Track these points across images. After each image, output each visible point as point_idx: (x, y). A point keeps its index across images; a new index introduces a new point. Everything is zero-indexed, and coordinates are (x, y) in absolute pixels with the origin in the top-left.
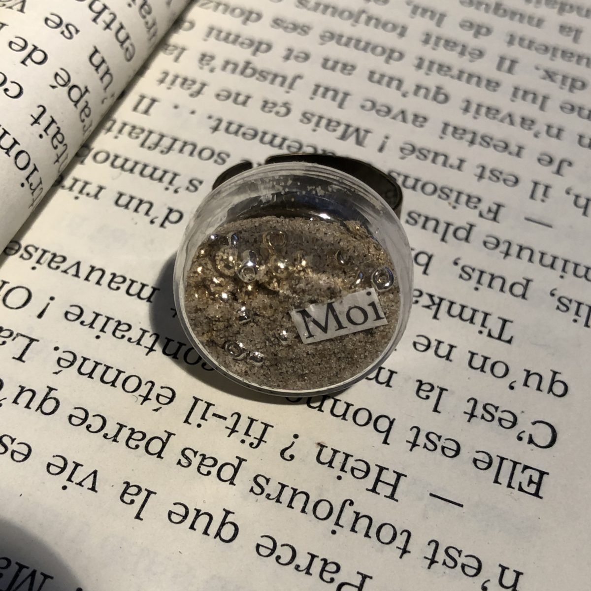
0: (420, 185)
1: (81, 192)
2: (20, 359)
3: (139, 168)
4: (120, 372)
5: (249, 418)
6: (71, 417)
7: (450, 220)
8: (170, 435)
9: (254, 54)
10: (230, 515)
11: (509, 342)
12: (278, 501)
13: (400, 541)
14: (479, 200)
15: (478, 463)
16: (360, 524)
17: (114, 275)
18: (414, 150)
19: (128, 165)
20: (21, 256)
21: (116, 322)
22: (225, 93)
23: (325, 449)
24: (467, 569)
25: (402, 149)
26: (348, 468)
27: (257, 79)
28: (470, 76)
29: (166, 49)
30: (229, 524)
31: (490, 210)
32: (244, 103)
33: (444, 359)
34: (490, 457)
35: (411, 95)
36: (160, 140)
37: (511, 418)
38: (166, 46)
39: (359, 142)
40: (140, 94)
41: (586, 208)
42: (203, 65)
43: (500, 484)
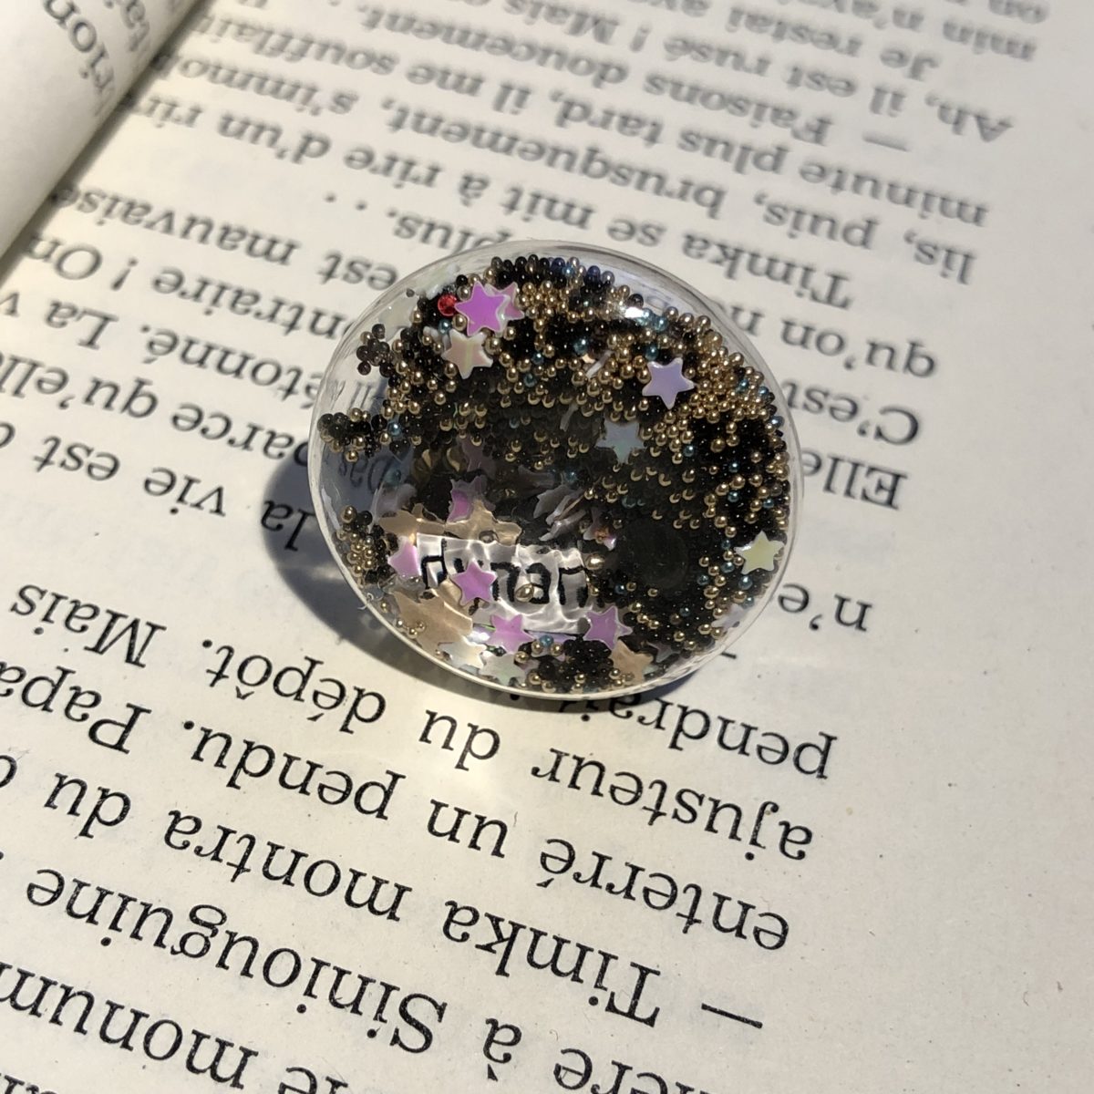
0: (699, 94)
1: (168, 114)
2: (91, 343)
4: (246, 358)
6: (176, 418)
7: (748, 142)
14: (792, 114)
17: (226, 230)
19: (238, 78)
20: (80, 208)
21: (235, 291)
24: (788, 603)
25: (670, 48)
31: (809, 128)
34: (818, 458)
36: (285, 43)
37: (848, 405)
39: (602, 38)
41: (958, 123)
43: (834, 492)
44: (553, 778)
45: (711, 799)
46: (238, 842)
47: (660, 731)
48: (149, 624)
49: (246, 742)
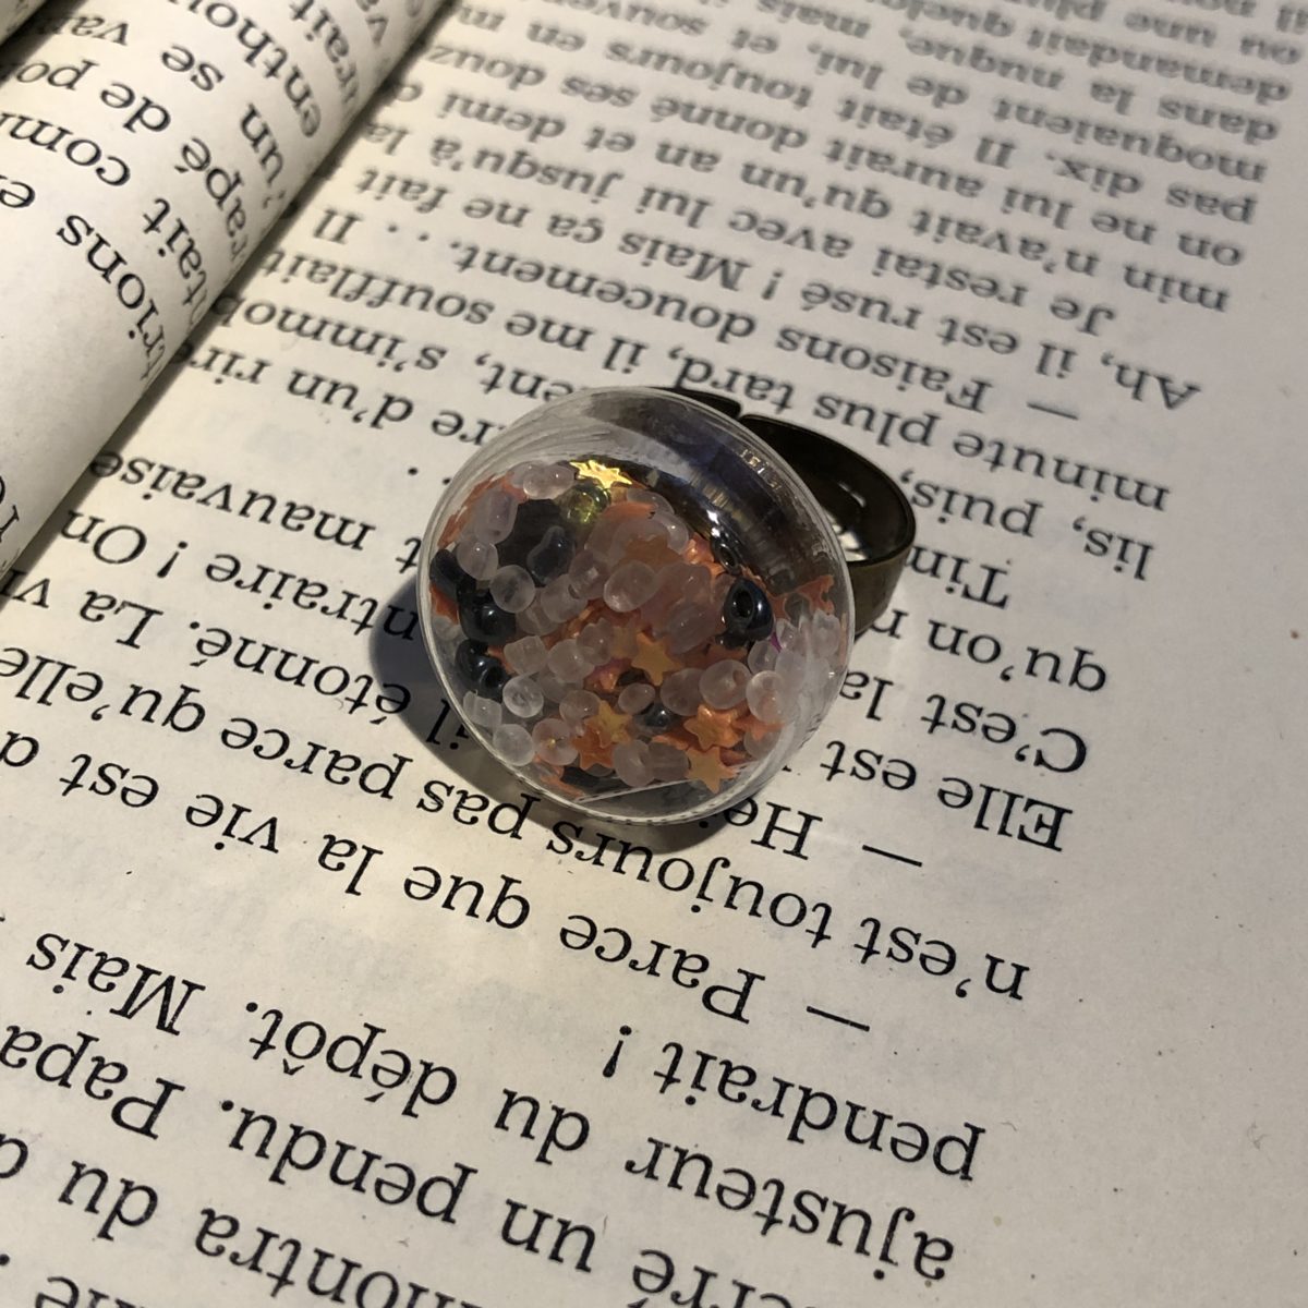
0: (839, 351)
1: (226, 370)
2: (130, 642)
3: (329, 331)
4: (309, 662)
6: (225, 734)
7: (893, 409)
8: (402, 761)
9: (533, 138)
10: (514, 885)
11: (1002, 604)
12: (597, 863)
13: (813, 920)
14: (946, 375)
15: (948, 798)
16: (742, 895)
17: (292, 506)
18: (827, 294)
19: (310, 327)
20: (124, 477)
21: (300, 581)
22: (482, 205)
24: (930, 964)
25: (806, 294)
27: (540, 181)
28: (928, 171)
29: (371, 133)
30: (512, 899)
31: (965, 392)
32: (517, 221)
33: (886, 634)
34: (969, 788)
35: (820, 205)
36: (366, 284)
37: (1005, 726)
38: (369, 128)
39: (728, 283)
40: (326, 207)
41: (1138, 386)
42: (439, 158)
43: (987, 829)
44: (650, 1173)
45: (835, 1204)
46: (281, 1248)
47: (778, 1118)
48: (185, 982)
49: (292, 1126)
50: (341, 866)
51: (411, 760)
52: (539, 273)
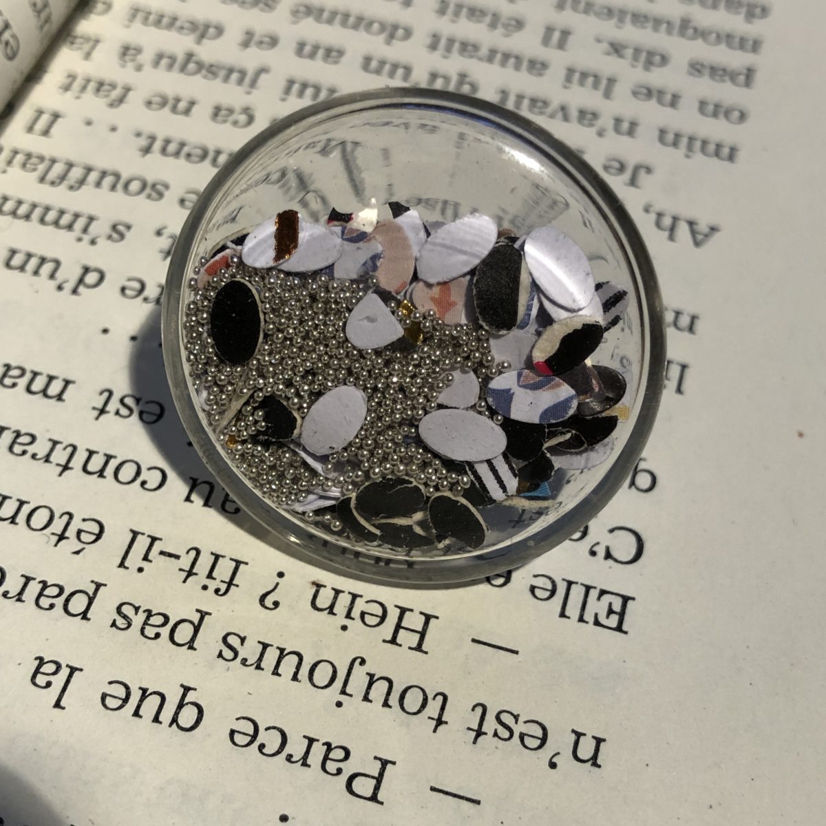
3: (37, 213)
4: (22, 503)
5: (212, 554)
8: (99, 586)
9: (199, 41)
10: (191, 692)
12: (259, 667)
13: (433, 708)
15: (538, 592)
16: (376, 689)
19: (23, 210)
22: (158, 99)
23: (322, 590)
24: (527, 740)
26: (356, 613)
27: (205, 77)
28: (506, 56)
29: (72, 43)
30: (189, 705)
32: (187, 112)
36: (68, 171)
38: (70, 39)
40: (35, 108)
41: (672, 229)
42: (125, 61)
43: (569, 618)
50: (49, 684)
51: (105, 585)
52: (204, 156)
